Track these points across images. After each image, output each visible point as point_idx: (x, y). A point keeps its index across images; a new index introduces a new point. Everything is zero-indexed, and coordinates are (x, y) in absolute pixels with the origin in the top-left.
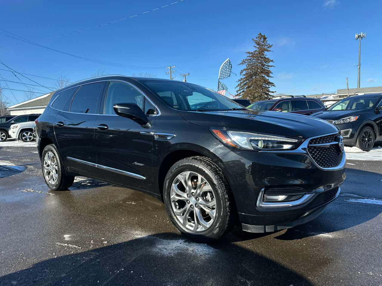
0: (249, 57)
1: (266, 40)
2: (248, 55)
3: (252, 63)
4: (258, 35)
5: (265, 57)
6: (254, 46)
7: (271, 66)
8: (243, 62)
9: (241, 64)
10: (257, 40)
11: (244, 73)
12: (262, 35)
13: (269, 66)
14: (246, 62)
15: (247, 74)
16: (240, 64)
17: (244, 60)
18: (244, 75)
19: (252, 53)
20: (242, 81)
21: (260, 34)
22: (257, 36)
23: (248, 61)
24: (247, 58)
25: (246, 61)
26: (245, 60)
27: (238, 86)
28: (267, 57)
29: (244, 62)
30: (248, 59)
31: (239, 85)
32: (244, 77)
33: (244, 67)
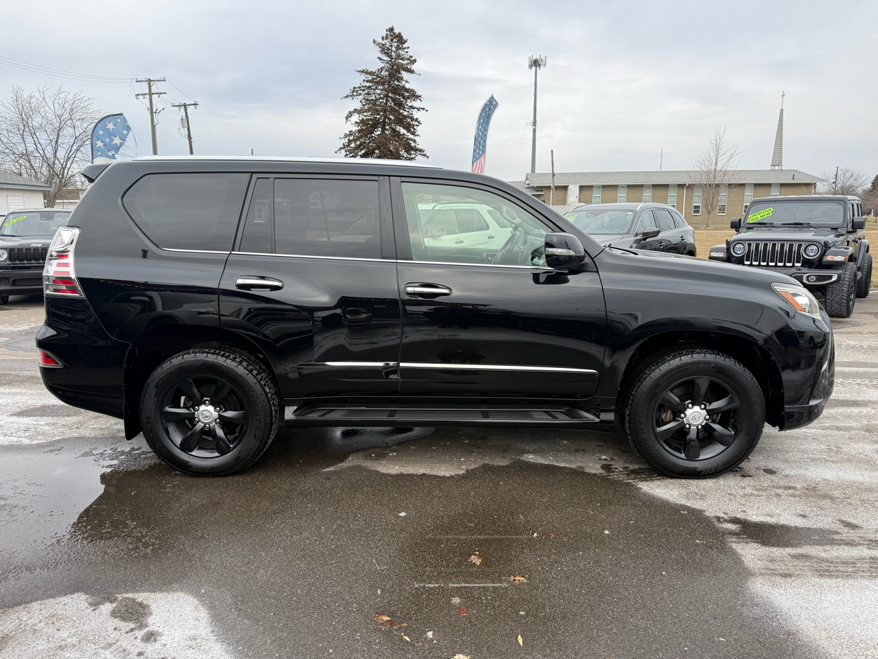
0: (367, 81)
1: (405, 46)
2: (363, 76)
3: (374, 98)
4: (387, 30)
5: (404, 87)
6: (379, 58)
7: (418, 109)
8: (354, 92)
9: (347, 96)
10: (383, 42)
11: (356, 118)
12: (395, 34)
13: (414, 108)
14: (360, 94)
15: (362, 121)
16: (345, 97)
17: (355, 88)
18: (356, 123)
19: (371, 73)
20: (351, 138)
21: (391, 30)
22: (384, 34)
23: (364, 90)
24: (364, 85)
25: (361, 92)
26: (359, 87)
27: (341, 148)
28: (407, 86)
29: (355, 94)
30: (366, 86)
31: (344, 145)
32: (357, 128)
33: (356, 103)
